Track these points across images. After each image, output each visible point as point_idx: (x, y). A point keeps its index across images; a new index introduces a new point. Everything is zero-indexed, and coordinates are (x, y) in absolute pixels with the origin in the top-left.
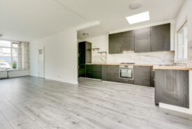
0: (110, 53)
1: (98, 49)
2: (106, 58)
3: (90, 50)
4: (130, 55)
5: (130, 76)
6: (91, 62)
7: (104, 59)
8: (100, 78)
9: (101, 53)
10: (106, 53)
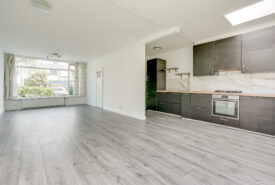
0: (194, 75)
1: (176, 69)
2: (188, 83)
3: (163, 71)
5: (233, 114)
6: (165, 89)
7: (185, 84)
8: (179, 113)
9: (181, 75)
10: (189, 74)
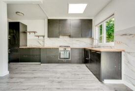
1: (35, 32)
2: (44, 42)
3: (25, 33)
4: (66, 39)
5: (68, 57)
6: (26, 46)
7: (41, 42)
9: (38, 36)
10: (44, 36)
